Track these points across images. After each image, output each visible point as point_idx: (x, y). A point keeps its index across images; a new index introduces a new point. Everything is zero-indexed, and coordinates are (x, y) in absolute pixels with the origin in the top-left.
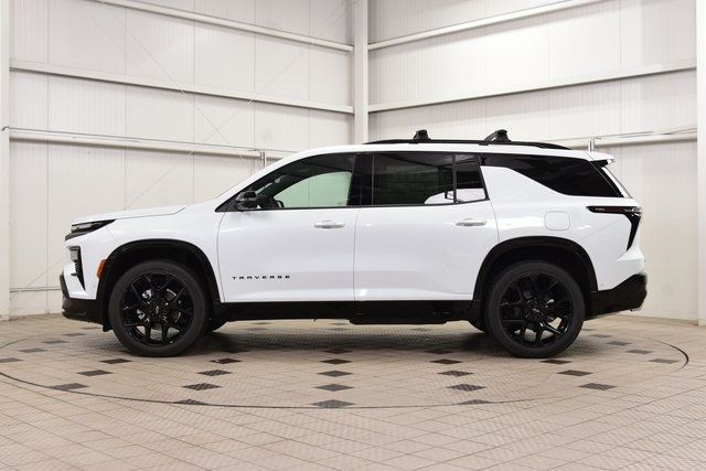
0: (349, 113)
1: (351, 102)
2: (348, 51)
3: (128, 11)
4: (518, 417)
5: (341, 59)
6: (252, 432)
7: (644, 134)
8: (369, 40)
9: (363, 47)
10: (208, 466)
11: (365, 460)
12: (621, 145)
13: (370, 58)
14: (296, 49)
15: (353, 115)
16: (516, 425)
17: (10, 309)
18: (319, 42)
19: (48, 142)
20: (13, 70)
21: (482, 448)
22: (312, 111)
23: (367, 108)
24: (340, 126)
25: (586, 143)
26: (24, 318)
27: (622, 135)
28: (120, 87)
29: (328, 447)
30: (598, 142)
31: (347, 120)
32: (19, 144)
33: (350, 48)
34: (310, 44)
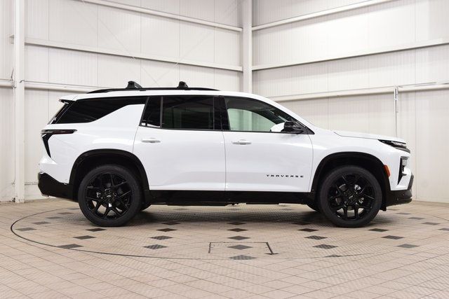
0: (240, 71)
1: (241, 65)
2: (239, 31)
3: (99, 7)
4: (348, 266)
5: (234, 37)
6: (178, 274)
7: (431, 84)
8: (253, 24)
9: (249, 29)
10: (150, 296)
11: (250, 293)
12: (416, 91)
13: (253, 36)
14: (207, 31)
15: (242, 72)
16: (348, 272)
17: (26, 196)
18: (220, 26)
19: (48, 90)
20: (26, 44)
21: (326, 285)
22: (216, 70)
23: (251, 68)
24: (234, 79)
25: (392, 90)
26: (33, 201)
27: (416, 85)
28: (93, 55)
29: (227, 284)
30: (400, 89)
31: (238, 75)
32: (30, 91)
33: (240, 30)
34: (215, 27)
